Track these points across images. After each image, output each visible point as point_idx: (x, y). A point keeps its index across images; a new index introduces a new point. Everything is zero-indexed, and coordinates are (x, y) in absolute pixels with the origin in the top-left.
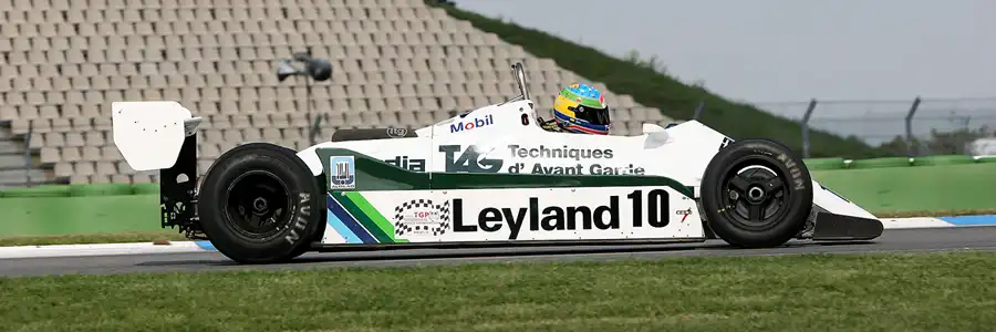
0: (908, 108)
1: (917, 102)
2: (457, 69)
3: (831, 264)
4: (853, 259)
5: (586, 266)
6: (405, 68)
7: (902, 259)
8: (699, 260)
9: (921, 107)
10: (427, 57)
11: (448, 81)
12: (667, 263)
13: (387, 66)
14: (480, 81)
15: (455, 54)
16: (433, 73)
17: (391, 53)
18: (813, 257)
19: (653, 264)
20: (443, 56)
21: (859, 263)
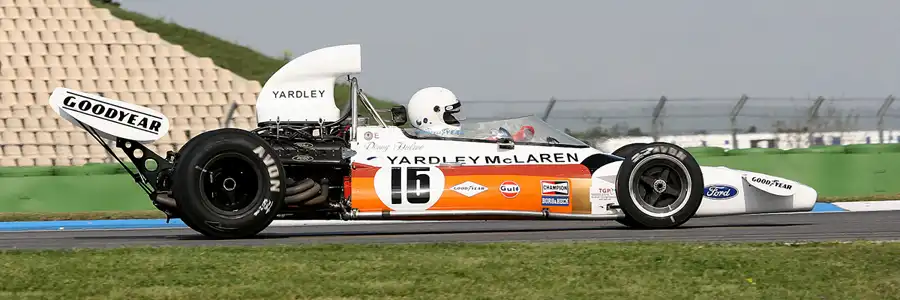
0: (544, 107)
1: (553, 103)
2: (120, 66)
3: (462, 252)
4: (484, 247)
5: (232, 252)
6: (70, 64)
7: (528, 248)
8: (339, 248)
9: (556, 107)
10: (92, 54)
11: (111, 78)
12: (309, 250)
13: (54, 63)
14: (142, 78)
15: (118, 52)
16: (97, 69)
17: (57, 50)
18: (445, 246)
19: (294, 250)
20: (107, 54)
21: (488, 252)
